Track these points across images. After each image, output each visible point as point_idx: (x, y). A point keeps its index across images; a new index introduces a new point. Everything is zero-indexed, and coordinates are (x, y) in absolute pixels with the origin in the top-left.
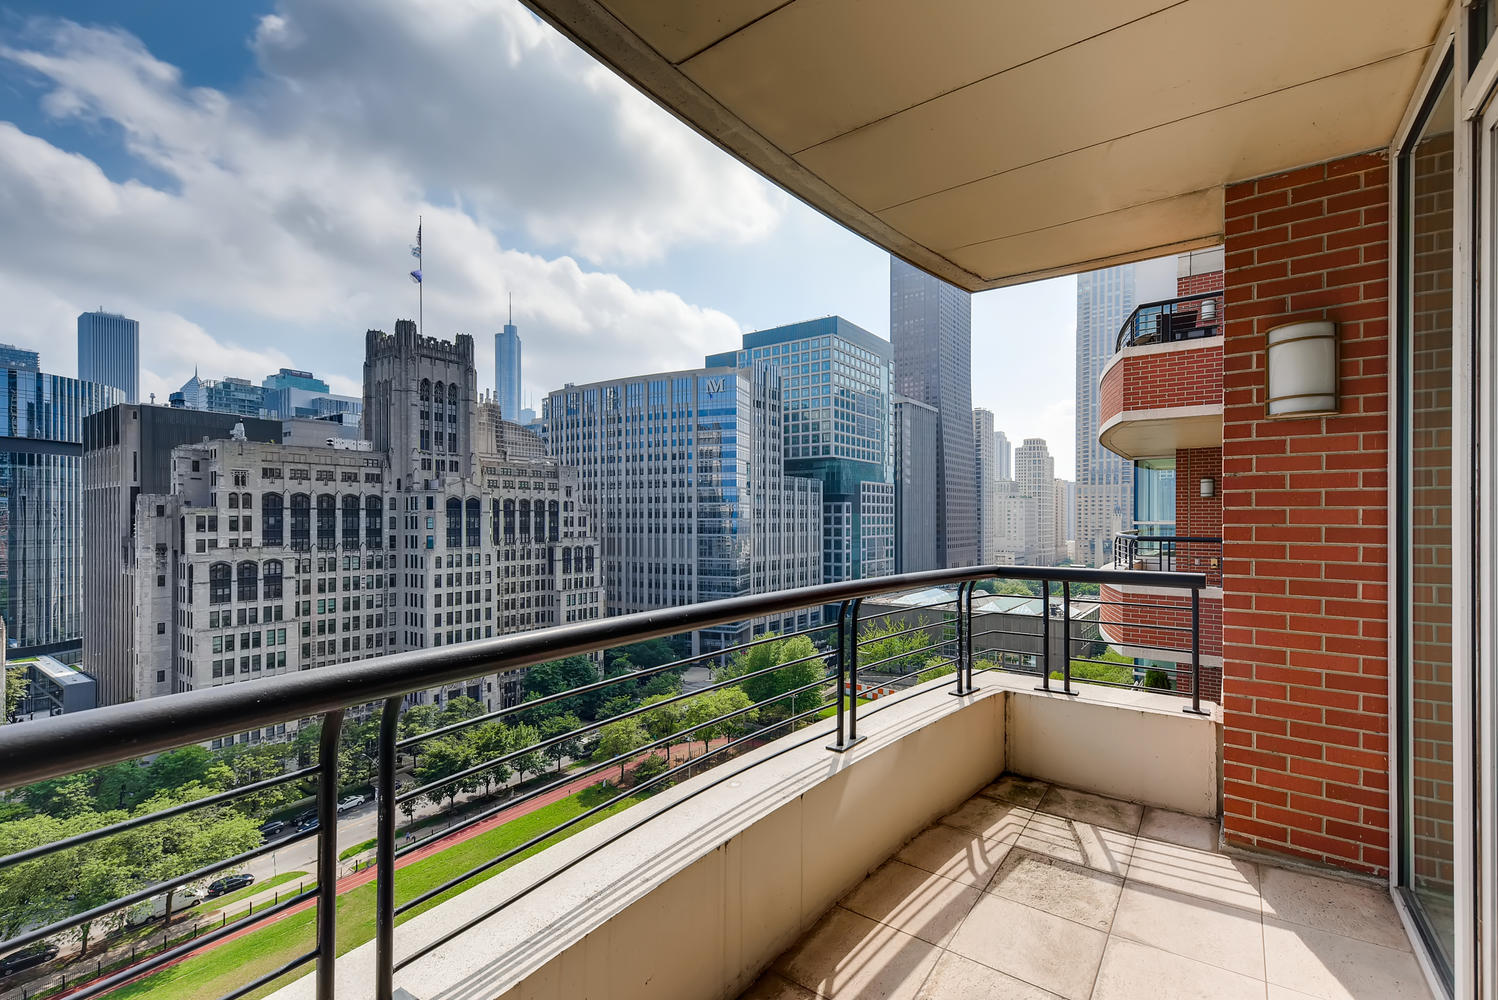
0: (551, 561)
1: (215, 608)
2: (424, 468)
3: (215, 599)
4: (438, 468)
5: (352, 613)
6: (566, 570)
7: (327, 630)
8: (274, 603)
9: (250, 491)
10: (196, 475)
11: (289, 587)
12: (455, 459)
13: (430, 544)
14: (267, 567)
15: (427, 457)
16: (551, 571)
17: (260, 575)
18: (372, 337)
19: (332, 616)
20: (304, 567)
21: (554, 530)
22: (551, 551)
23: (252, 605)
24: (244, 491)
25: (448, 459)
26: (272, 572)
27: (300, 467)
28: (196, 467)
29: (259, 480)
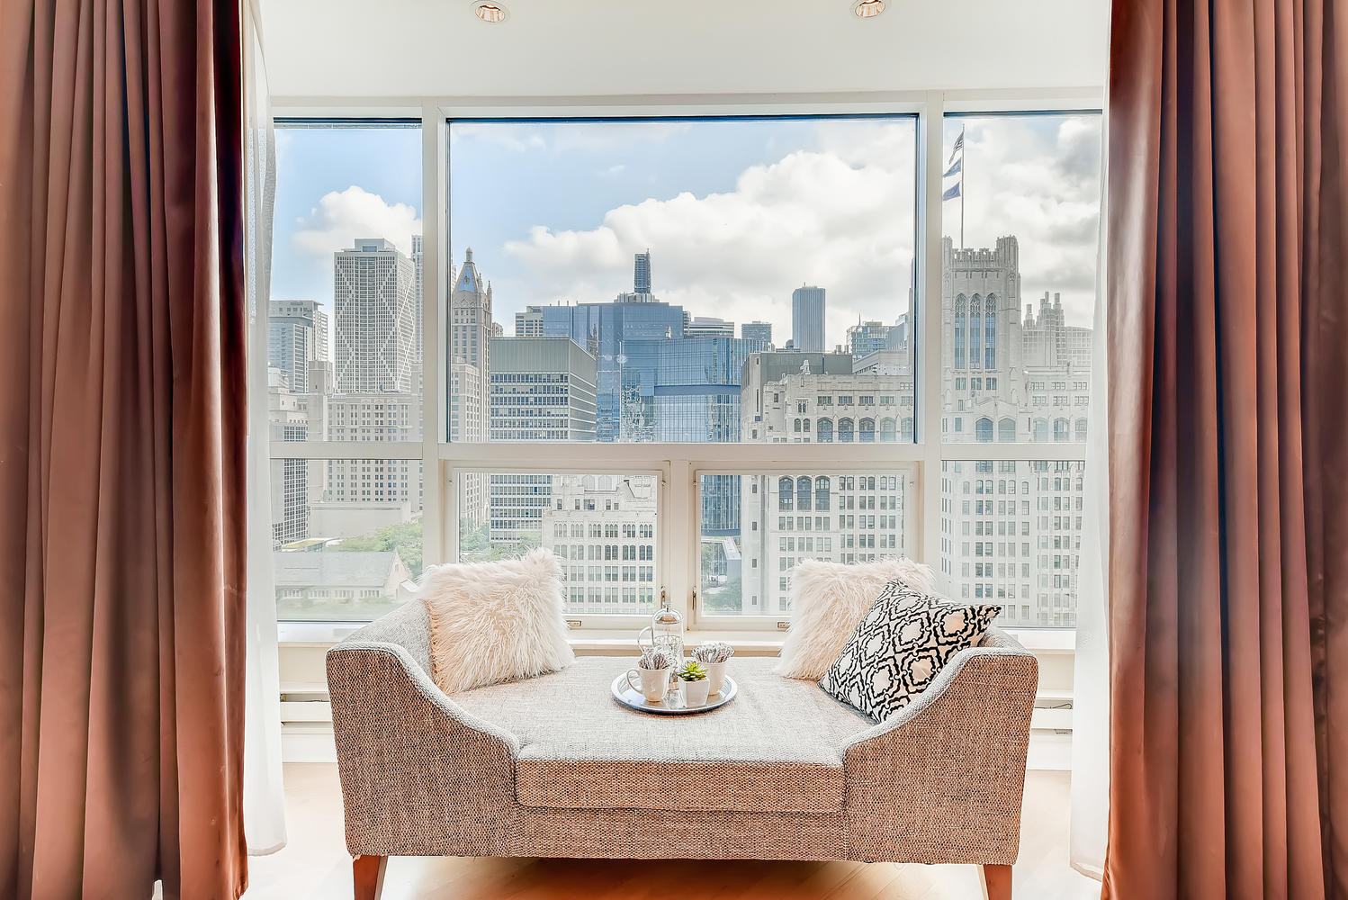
1: (782, 514)
2: (958, 387)
3: (782, 506)
4: (973, 386)
5: (888, 531)
7: (867, 544)
8: (822, 514)
9: (808, 417)
10: (776, 405)
11: (834, 501)
12: (992, 376)
13: (958, 468)
14: (818, 483)
15: (962, 376)
17: (813, 490)
19: (871, 532)
20: (849, 485)
23: (808, 514)
24: (805, 417)
25: (984, 377)
26: (822, 487)
27: (846, 394)
28: (776, 400)
29: (815, 408)
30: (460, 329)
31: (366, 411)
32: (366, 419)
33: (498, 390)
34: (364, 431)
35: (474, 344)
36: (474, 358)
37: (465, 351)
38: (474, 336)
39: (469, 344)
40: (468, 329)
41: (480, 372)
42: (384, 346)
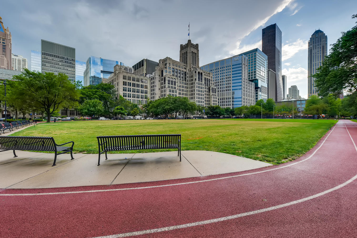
0: (209, 90)
1: (168, 85)
3: (168, 83)
6: (212, 92)
8: (175, 86)
9: (171, 67)
11: (177, 84)
13: (196, 80)
14: (174, 80)
16: (209, 92)
18: (181, 45)
21: (209, 84)
22: (209, 88)
23: (172, 86)
27: (176, 64)
28: (163, 63)
29: (172, 65)
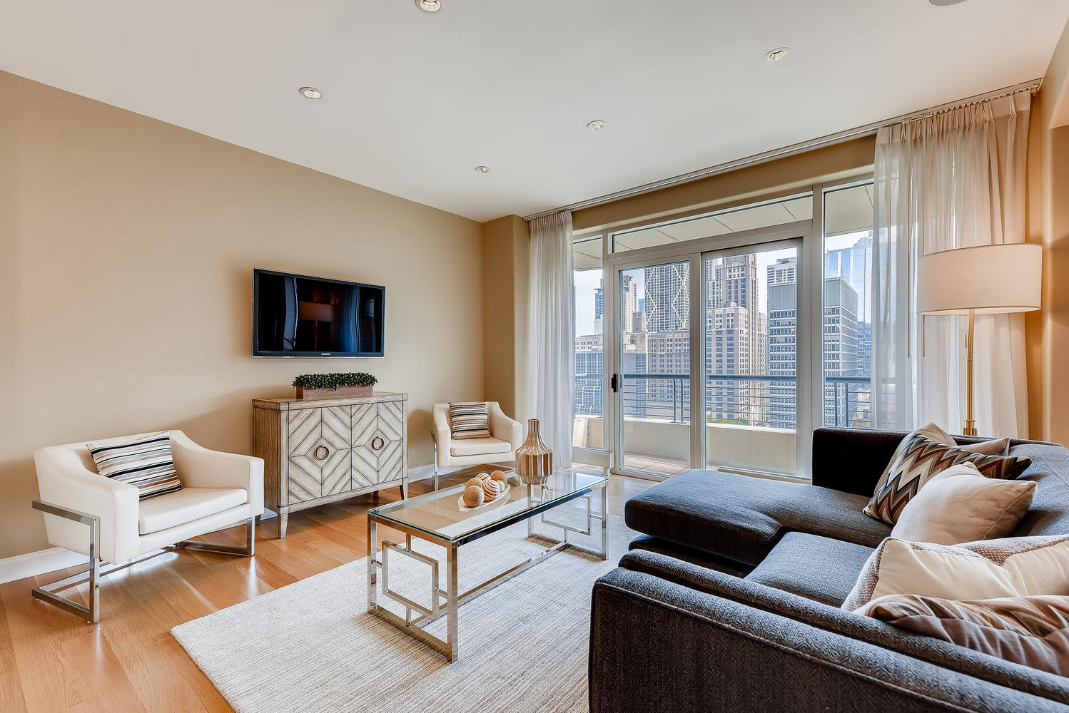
30: (733, 282)
31: (670, 343)
32: (670, 348)
33: (775, 324)
34: (668, 356)
35: (744, 291)
36: (744, 302)
37: (736, 297)
38: (743, 286)
39: (739, 292)
40: (739, 282)
41: (749, 311)
42: (675, 299)
